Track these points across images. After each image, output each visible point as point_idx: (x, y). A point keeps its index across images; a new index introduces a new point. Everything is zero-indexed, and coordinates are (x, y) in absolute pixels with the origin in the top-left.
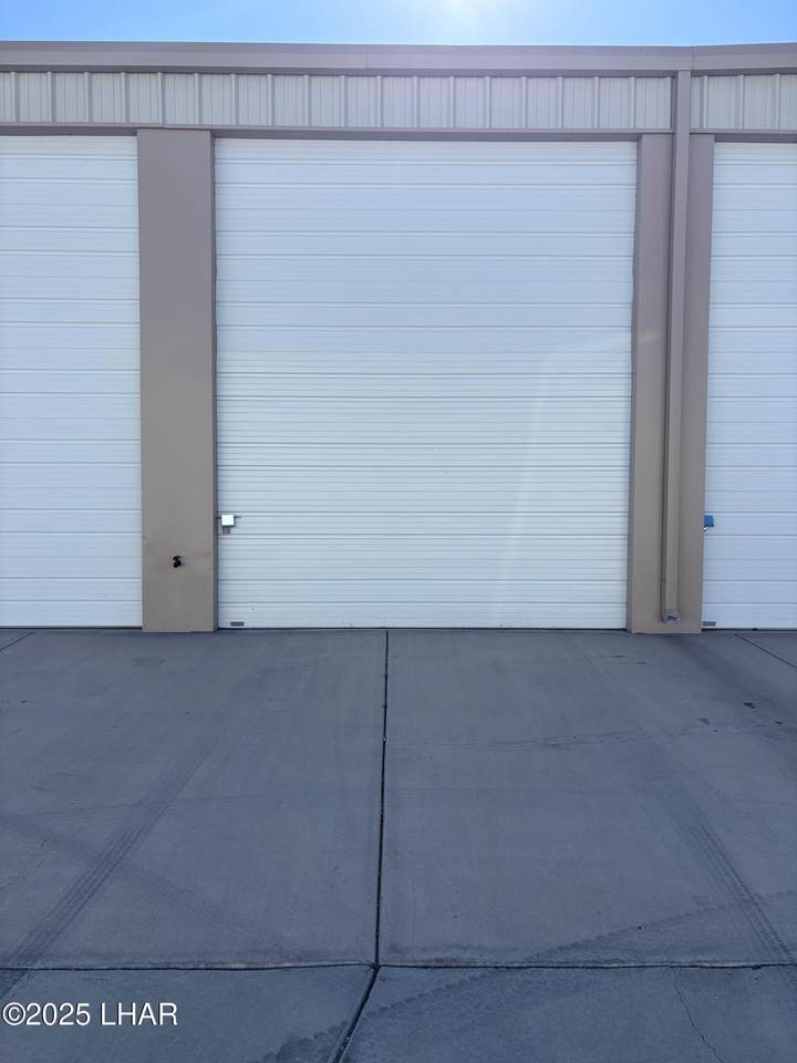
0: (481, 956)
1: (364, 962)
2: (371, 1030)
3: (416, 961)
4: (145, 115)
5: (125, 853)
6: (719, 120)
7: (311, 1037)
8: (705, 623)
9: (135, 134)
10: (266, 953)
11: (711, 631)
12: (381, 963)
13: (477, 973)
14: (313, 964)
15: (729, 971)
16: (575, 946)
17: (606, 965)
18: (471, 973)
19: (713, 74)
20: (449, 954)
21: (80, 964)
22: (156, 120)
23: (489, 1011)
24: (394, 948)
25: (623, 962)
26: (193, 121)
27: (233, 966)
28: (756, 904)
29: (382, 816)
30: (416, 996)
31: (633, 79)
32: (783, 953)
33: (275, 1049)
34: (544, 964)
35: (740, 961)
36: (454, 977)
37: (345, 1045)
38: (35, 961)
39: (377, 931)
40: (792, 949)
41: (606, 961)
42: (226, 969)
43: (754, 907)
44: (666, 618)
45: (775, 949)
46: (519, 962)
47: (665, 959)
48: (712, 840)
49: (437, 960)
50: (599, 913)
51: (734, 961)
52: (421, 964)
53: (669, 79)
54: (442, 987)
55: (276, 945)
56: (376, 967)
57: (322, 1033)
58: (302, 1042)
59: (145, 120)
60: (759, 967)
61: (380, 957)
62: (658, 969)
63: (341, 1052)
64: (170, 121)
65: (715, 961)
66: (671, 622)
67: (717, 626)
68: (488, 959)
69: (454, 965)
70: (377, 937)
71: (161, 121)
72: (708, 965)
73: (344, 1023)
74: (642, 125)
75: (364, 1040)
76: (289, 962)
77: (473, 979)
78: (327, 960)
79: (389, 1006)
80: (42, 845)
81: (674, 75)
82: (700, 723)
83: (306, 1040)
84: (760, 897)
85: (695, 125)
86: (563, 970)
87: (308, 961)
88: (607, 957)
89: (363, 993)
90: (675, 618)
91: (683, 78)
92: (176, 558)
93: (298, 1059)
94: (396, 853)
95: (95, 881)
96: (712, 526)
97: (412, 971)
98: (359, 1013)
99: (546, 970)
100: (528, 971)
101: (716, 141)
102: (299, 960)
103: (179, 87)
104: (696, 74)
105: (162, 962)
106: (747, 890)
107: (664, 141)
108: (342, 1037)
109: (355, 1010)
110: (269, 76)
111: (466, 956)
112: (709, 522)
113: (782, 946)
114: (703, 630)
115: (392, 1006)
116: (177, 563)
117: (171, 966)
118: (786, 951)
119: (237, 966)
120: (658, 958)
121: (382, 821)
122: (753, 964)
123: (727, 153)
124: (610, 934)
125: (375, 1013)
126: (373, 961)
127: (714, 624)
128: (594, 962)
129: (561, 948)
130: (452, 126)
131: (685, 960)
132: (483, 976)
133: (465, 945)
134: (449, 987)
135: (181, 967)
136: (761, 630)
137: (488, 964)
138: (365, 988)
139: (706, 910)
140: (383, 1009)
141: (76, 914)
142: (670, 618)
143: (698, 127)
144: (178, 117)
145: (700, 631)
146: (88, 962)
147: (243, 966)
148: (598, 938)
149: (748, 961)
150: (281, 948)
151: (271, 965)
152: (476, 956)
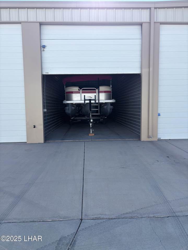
0: (106, 216)
1: (79, 218)
2: (80, 234)
3: (91, 218)
4: (23, 19)
5: (23, 195)
6: (161, 19)
7: (66, 236)
8: (158, 138)
9: (21, 24)
10: (56, 217)
11: (160, 140)
12: (83, 219)
13: (105, 220)
14: (67, 219)
15: (161, 218)
16: (127, 213)
17: (134, 217)
18: (103, 220)
19: (159, 8)
20: (98, 216)
21: (13, 221)
22: (26, 20)
23: (107, 229)
24: (86, 215)
25: (138, 216)
26: (35, 20)
27: (49, 220)
28: (168, 202)
29: (83, 185)
30: (91, 226)
31: (140, 9)
32: (174, 214)
33: (58, 239)
34: (120, 218)
35: (164, 216)
36: (99, 221)
37: (74, 237)
38: (2, 221)
39: (82, 211)
40: (176, 213)
41: (134, 216)
42: (47, 221)
43: (168, 203)
44: (149, 137)
45: (172, 213)
46: (114, 217)
47: (147, 215)
48: (159, 188)
49: (95, 218)
50: (133, 205)
51: (163, 216)
52: (92, 219)
53: (149, 9)
54: (97, 223)
55: (58, 215)
56: (82, 220)
57: (69, 235)
58: (64, 237)
59: (23, 20)
60: (168, 217)
61: (83, 217)
62: (145, 218)
63: (73, 239)
64: (29, 20)
65: (158, 216)
66: (150, 138)
67: (161, 139)
68: (107, 217)
69: (99, 218)
70: (82, 213)
71: (27, 20)
72: (157, 217)
73: (74, 233)
74: (143, 20)
75: (79, 236)
76: (62, 219)
77: (104, 221)
78: (70, 218)
79: (84, 228)
80: (4, 194)
81: (150, 8)
82: (157, 162)
83: (66, 237)
84: (169, 201)
85: (155, 21)
86: (124, 219)
87: (66, 219)
88: (134, 215)
89: (78, 226)
90: (151, 137)
91: (152, 9)
92: (34, 126)
93: (64, 241)
94: (86, 193)
95: (16, 202)
96: (160, 116)
97: (90, 220)
98: (78, 230)
99: (120, 219)
100: (116, 219)
101: (160, 24)
102: (64, 218)
103: (31, 12)
104: (155, 8)
105: (32, 220)
106: (166, 199)
107: (148, 24)
108: (74, 236)
109: (77, 229)
110: (53, 9)
111: (102, 216)
112: (159, 115)
113: (174, 212)
114: (158, 140)
115: (85, 228)
116: (34, 127)
117: (34, 221)
118: (175, 213)
119: (50, 220)
120: (145, 215)
121: (83, 186)
122: (167, 216)
123: (163, 27)
124: (135, 210)
125: (81, 230)
126: (81, 218)
127: (160, 138)
128: (131, 217)
129: (124, 214)
130: (97, 21)
131: (152, 216)
132: (106, 221)
133: (102, 214)
134: (98, 223)
135: (37, 221)
136: (171, 139)
137: (107, 218)
138: (79, 224)
139: (157, 204)
140: (83, 229)
141: (12, 210)
142: (150, 137)
143: (156, 21)
144: (31, 19)
145: (157, 140)
146: (15, 221)
147: (51, 220)
148: (132, 211)
149: (166, 215)
150: (60, 216)
151: (57, 220)
152: (105, 216)
